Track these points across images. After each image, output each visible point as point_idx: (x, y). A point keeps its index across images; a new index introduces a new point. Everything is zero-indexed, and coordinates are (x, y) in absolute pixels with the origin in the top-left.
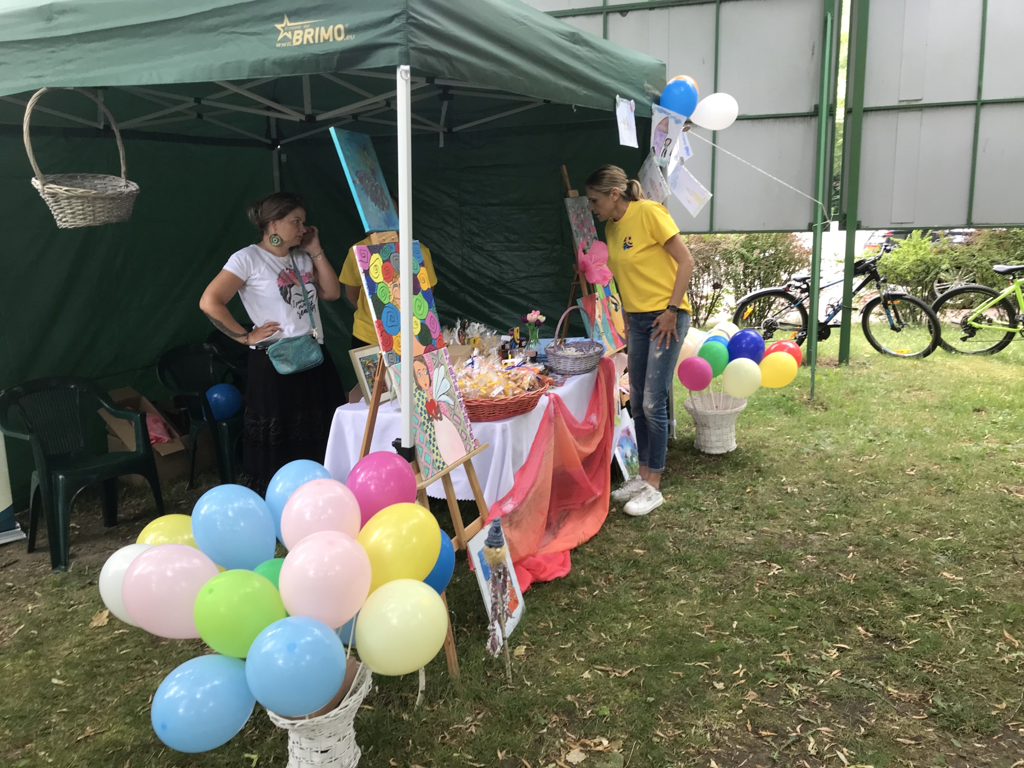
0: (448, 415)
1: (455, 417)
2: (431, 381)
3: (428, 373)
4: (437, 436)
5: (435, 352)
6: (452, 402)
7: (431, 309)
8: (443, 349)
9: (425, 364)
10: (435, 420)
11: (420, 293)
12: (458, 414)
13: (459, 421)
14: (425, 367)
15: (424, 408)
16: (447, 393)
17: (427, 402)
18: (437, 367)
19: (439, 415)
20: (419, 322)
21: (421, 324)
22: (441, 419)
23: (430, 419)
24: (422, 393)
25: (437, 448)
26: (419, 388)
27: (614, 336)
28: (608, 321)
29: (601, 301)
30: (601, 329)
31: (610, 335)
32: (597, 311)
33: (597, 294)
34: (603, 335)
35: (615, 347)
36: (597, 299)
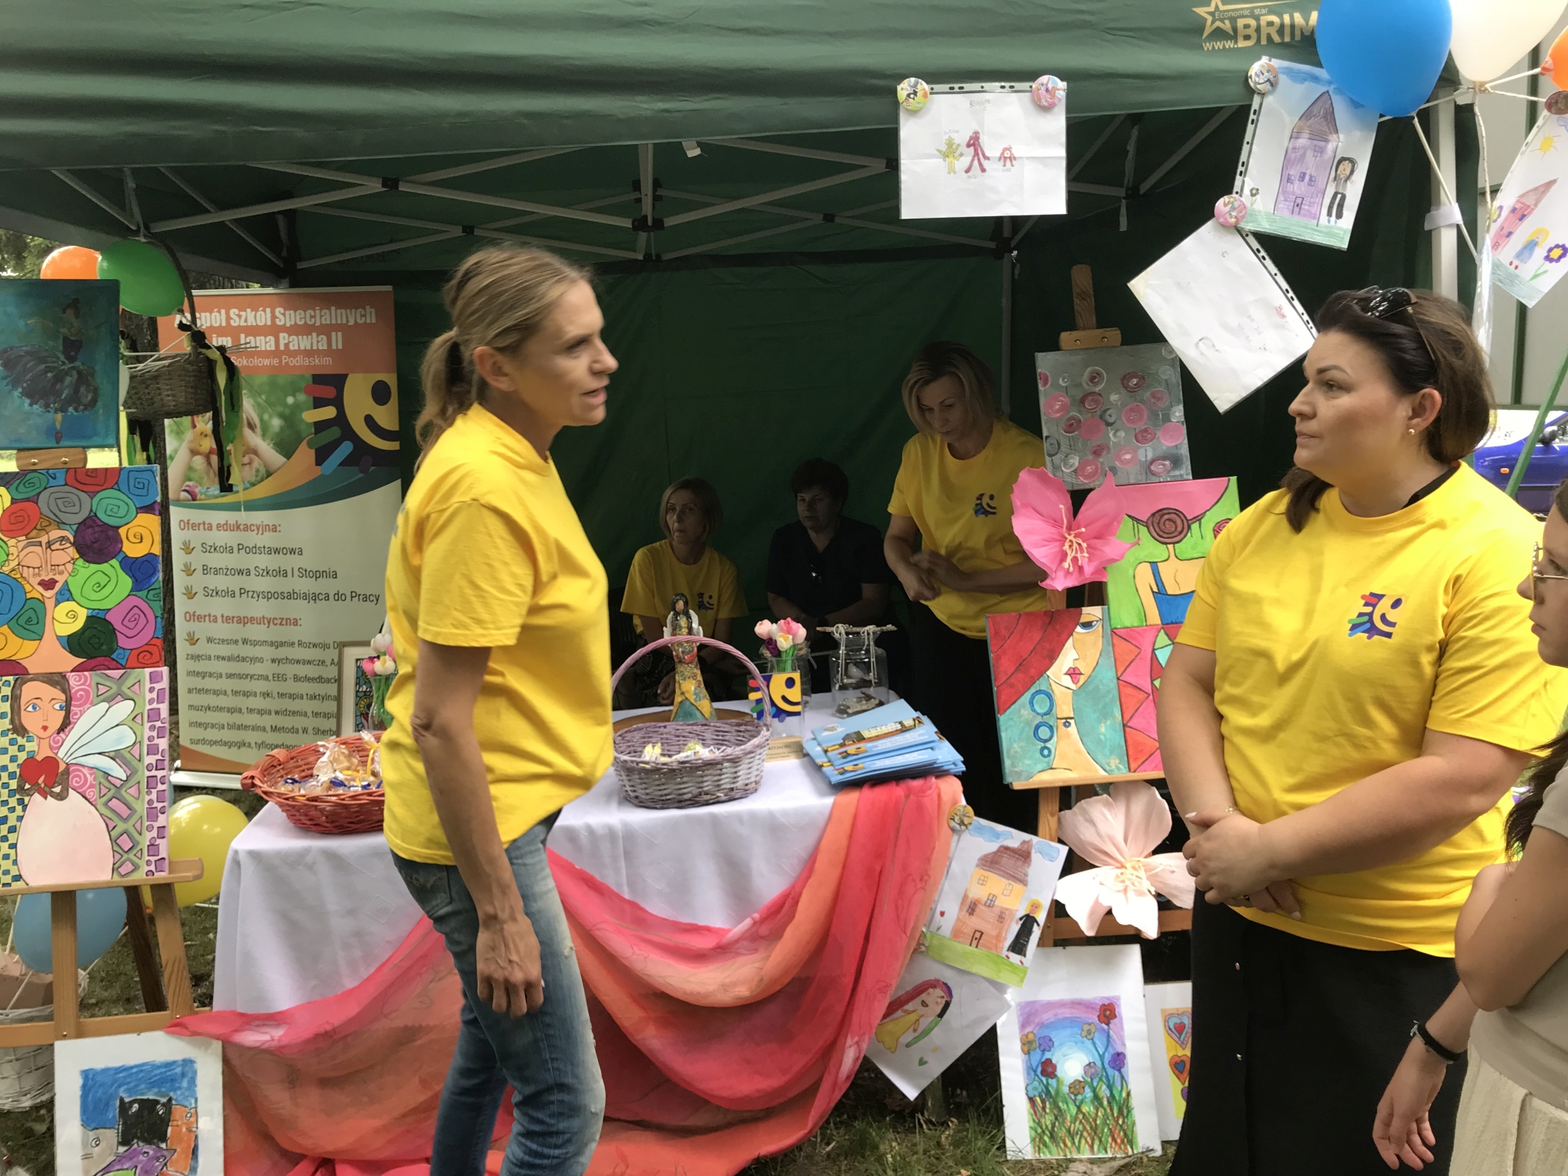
0: (92, 794)
1: (114, 803)
2: (65, 725)
3: (67, 708)
4: (25, 827)
5: (116, 673)
6: (118, 772)
7: (143, 594)
8: (148, 671)
9: (66, 689)
10: (37, 797)
11: (114, 562)
12: (129, 799)
13: (125, 812)
14: (63, 697)
15: (13, 767)
16: (116, 756)
17: (31, 759)
18: (111, 700)
19: (57, 789)
20: (83, 615)
21: (91, 620)
22: (61, 797)
23: (21, 789)
24: (21, 741)
25: (13, 846)
26: (19, 729)
27: (1140, 737)
28: (1129, 690)
29: (1113, 631)
30: (1064, 708)
31: (1109, 730)
32: (1068, 657)
33: (1091, 612)
34: (1067, 725)
35: (1124, 769)
36: (1087, 625)
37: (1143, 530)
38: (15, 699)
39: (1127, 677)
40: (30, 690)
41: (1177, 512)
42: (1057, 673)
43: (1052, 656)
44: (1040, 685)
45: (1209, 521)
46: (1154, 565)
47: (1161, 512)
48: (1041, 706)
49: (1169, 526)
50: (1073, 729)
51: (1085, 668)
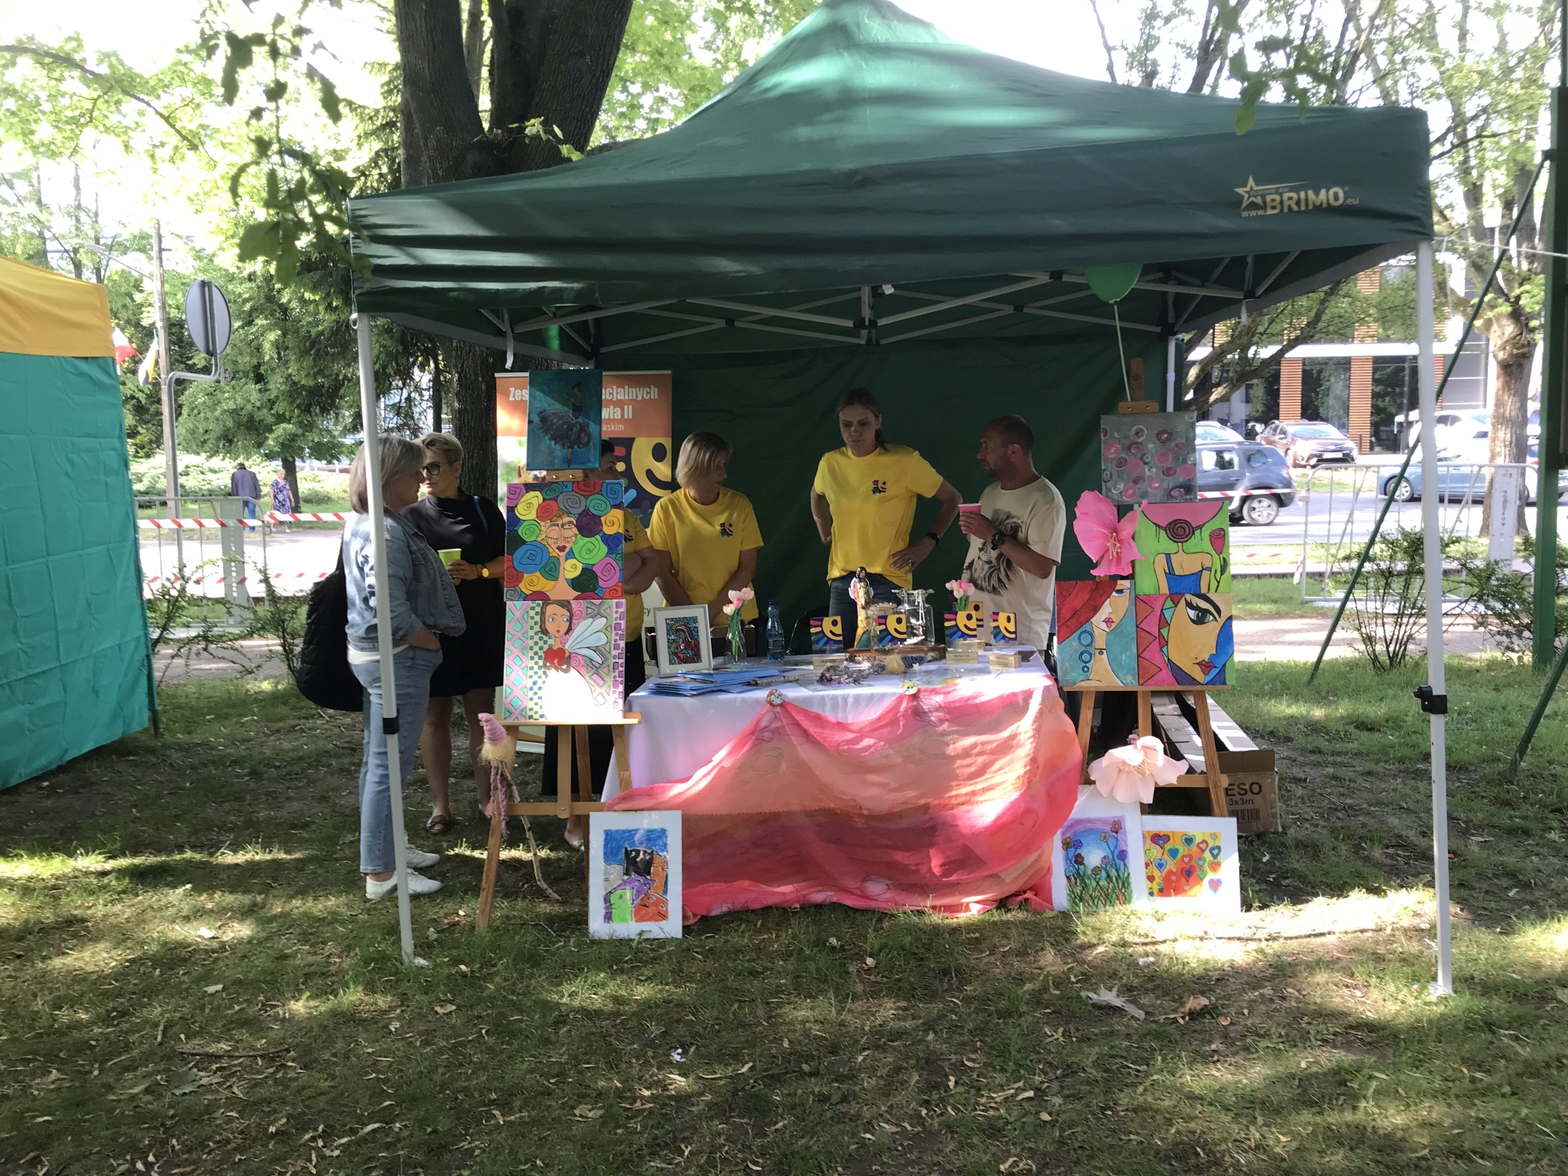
0: (581, 669)
2: (570, 630)
3: (570, 620)
4: (547, 685)
6: (598, 660)
8: (616, 601)
10: (552, 669)
11: (599, 537)
14: (567, 614)
15: (541, 652)
16: (595, 649)
17: (550, 648)
19: (563, 666)
22: (566, 670)
23: (544, 666)
24: (545, 638)
26: (544, 631)
27: (1147, 664)
28: (1144, 634)
29: (1137, 597)
30: (1100, 642)
31: (1129, 657)
32: (1105, 611)
33: (1126, 583)
34: (1101, 653)
35: (1135, 682)
36: (1120, 591)
37: (1163, 533)
38: (543, 614)
39: (1143, 626)
40: (551, 609)
41: (1186, 522)
42: (1098, 620)
43: (1095, 610)
44: (1086, 627)
45: (1207, 530)
46: (1168, 555)
47: (1175, 522)
48: (1086, 639)
49: (1181, 531)
50: (1105, 656)
51: (1116, 619)
